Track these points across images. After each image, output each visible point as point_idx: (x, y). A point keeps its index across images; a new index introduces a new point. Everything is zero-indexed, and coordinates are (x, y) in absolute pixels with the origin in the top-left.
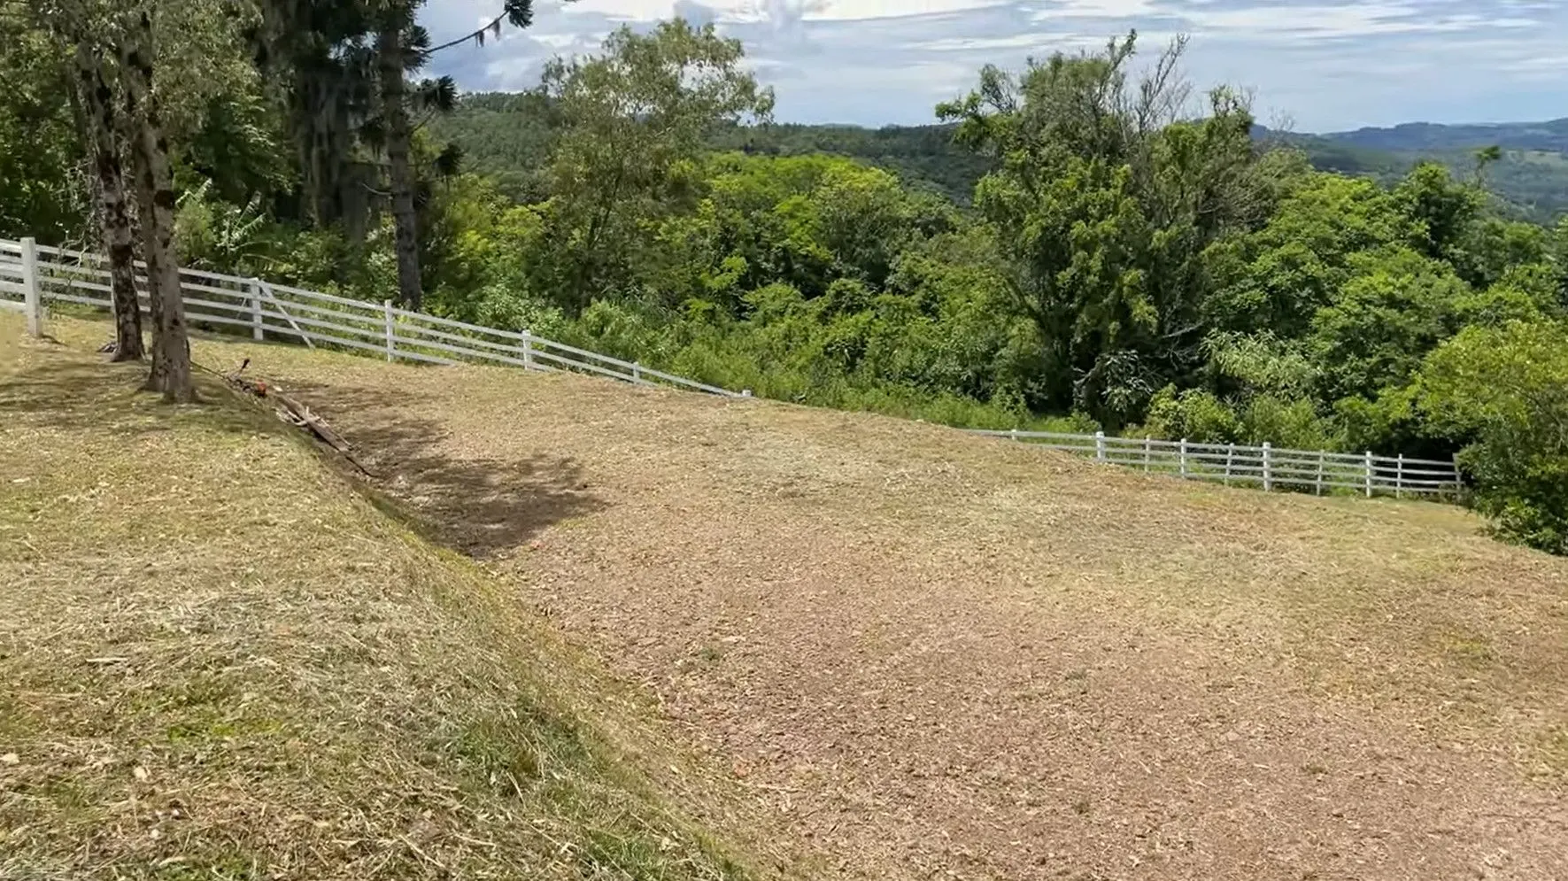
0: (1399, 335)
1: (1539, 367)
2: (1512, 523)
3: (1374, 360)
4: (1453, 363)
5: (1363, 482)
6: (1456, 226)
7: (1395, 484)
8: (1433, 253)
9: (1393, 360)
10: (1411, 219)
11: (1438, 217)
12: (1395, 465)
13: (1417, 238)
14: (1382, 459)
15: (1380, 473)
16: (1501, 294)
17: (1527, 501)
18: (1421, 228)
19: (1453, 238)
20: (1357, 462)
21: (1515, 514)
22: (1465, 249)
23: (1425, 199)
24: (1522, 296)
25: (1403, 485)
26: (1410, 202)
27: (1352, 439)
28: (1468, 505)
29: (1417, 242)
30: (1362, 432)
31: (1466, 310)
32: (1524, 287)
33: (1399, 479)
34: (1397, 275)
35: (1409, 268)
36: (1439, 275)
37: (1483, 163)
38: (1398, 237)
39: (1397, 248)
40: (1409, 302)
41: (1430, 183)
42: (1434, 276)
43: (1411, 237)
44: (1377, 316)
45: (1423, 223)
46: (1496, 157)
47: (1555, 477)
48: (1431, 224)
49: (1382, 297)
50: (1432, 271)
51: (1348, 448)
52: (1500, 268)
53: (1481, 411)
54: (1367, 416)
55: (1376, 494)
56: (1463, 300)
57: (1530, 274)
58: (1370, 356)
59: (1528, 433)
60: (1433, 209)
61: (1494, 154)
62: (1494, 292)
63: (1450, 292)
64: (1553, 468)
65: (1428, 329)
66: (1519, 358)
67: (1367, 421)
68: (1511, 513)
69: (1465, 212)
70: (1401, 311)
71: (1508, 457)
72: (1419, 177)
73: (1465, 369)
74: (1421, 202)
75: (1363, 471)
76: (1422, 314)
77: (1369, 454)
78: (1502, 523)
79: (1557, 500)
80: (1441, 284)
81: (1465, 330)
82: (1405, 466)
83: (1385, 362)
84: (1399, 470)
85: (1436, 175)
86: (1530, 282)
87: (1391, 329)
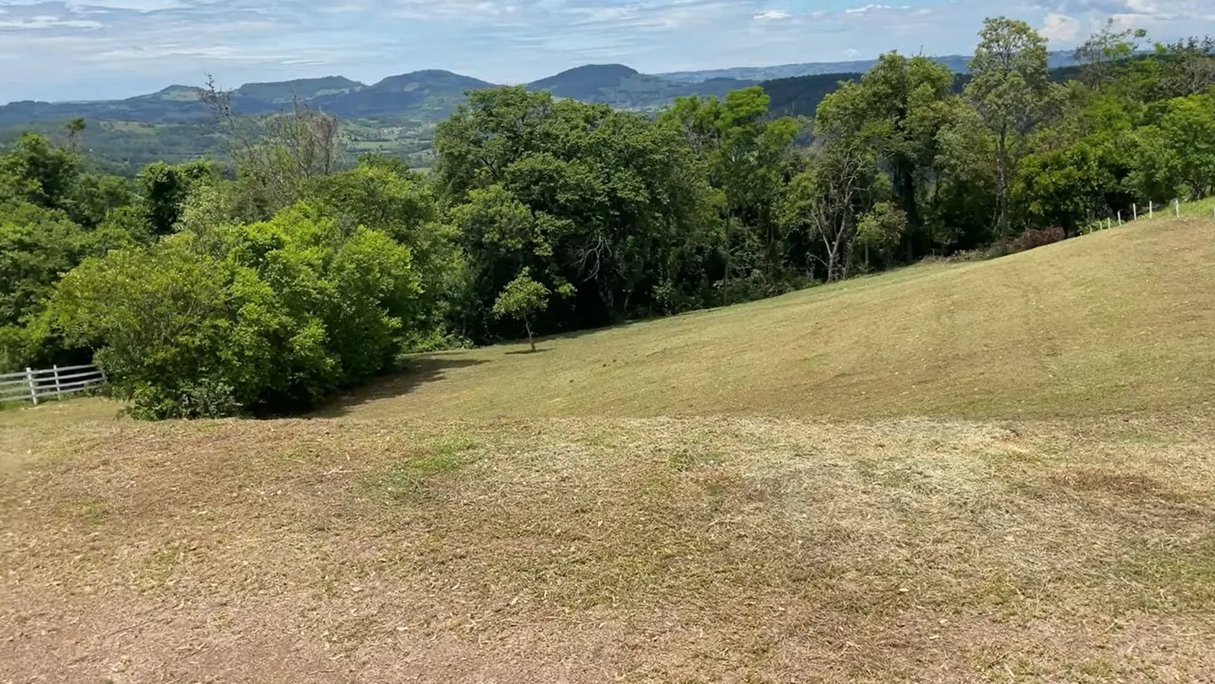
0: (34, 272)
1: (135, 283)
2: (143, 402)
3: (19, 293)
4: (71, 288)
5: (29, 393)
6: (62, 181)
7: (55, 389)
8: (49, 204)
9: (32, 293)
10: (25, 178)
11: (47, 176)
12: (52, 375)
13: (32, 193)
14: (41, 372)
15: (41, 384)
16: (106, 231)
17: (149, 383)
18: (35, 185)
19: (62, 191)
20: (21, 378)
21: (143, 394)
22: (73, 199)
23: (32, 161)
24: (121, 231)
25: (62, 389)
26: (22, 165)
27: (14, 361)
28: (108, 394)
29: (34, 197)
30: (20, 354)
31: (82, 246)
32: (123, 224)
33: (58, 385)
34: (24, 224)
35: (31, 217)
36: (57, 220)
37: (73, 132)
38: (17, 193)
39: (19, 203)
40: (36, 245)
41: (34, 149)
42: (52, 222)
43: (29, 193)
44: (12, 258)
45: (35, 180)
46: (82, 127)
47: (165, 360)
48: (42, 181)
49: (14, 242)
50: (51, 219)
51: (11, 368)
52: (102, 212)
53: (104, 323)
54: (22, 340)
55: (41, 401)
56: (79, 239)
57: (125, 214)
58: (14, 291)
59: (139, 333)
60: (41, 170)
61: (80, 125)
62: (100, 230)
63: (68, 234)
64: (161, 355)
65: (56, 265)
66: (120, 278)
67: (22, 344)
68: (140, 394)
69: (66, 171)
70: (31, 252)
71: (129, 353)
72: (25, 144)
73: (82, 292)
74: (31, 165)
75: (27, 384)
76: (49, 253)
77: (28, 369)
78: (136, 403)
79: (168, 378)
80: (60, 228)
81: (85, 262)
82: (60, 374)
83: (27, 294)
84: (56, 377)
85: (38, 143)
86: (125, 219)
87: (27, 267)
